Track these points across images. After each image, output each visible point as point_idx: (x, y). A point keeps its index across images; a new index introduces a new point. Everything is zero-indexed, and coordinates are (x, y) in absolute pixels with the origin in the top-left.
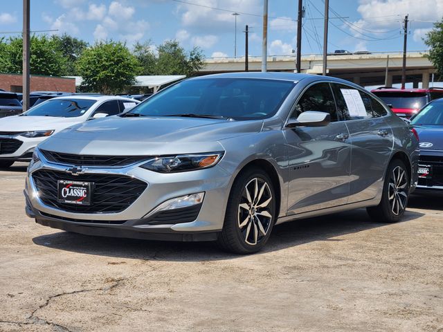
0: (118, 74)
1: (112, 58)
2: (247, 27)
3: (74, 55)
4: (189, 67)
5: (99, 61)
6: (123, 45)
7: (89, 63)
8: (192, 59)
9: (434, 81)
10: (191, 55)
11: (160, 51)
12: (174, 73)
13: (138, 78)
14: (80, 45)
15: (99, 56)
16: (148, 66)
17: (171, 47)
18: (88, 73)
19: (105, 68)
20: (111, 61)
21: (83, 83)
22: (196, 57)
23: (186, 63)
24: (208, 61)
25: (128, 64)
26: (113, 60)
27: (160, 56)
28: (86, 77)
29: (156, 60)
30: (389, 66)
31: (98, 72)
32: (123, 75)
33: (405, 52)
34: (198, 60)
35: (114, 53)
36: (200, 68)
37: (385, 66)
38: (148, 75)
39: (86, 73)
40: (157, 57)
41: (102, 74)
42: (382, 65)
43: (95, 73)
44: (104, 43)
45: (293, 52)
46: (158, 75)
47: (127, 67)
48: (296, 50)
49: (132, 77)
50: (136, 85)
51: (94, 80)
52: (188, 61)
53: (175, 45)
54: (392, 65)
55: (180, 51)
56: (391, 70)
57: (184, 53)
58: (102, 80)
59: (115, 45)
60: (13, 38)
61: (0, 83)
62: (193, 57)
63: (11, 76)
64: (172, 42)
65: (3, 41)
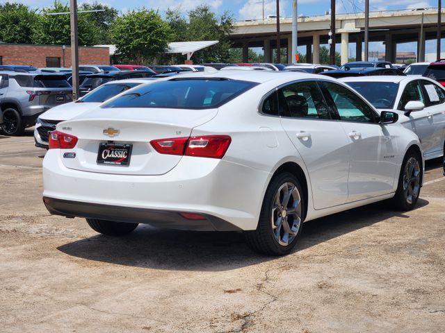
0: (151, 42)
1: (145, 26)
3: (105, 23)
4: (220, 32)
5: (131, 29)
6: (155, 13)
7: (122, 32)
8: (224, 24)
10: (222, 19)
11: (191, 16)
12: (206, 39)
13: (172, 45)
14: (111, 13)
15: (132, 23)
16: (180, 31)
17: (202, 12)
18: (121, 41)
19: (138, 36)
20: (143, 28)
21: (116, 52)
22: (227, 21)
23: (217, 27)
24: (239, 24)
25: (161, 31)
26: (146, 28)
27: (191, 21)
28: (119, 46)
29: (188, 25)
30: (424, 22)
31: (131, 40)
32: (156, 42)
33: (440, 9)
34: (230, 24)
35: (147, 21)
36: (231, 32)
37: (420, 23)
38: (180, 41)
39: (119, 41)
40: (188, 22)
41: (135, 42)
42: (418, 22)
43: (128, 41)
44: (137, 11)
45: (328, 13)
46: (190, 40)
47: (160, 34)
48: (330, 12)
49: (164, 44)
50: (170, 51)
51: (128, 48)
52: (219, 25)
53: (205, 10)
54: (426, 21)
55: (211, 15)
56: (426, 26)
57: (215, 17)
58: (139, 48)
59: (147, 13)
60: (46, 9)
61: (36, 55)
62: (224, 21)
63: (45, 47)
64: (203, 7)
65: (37, 13)
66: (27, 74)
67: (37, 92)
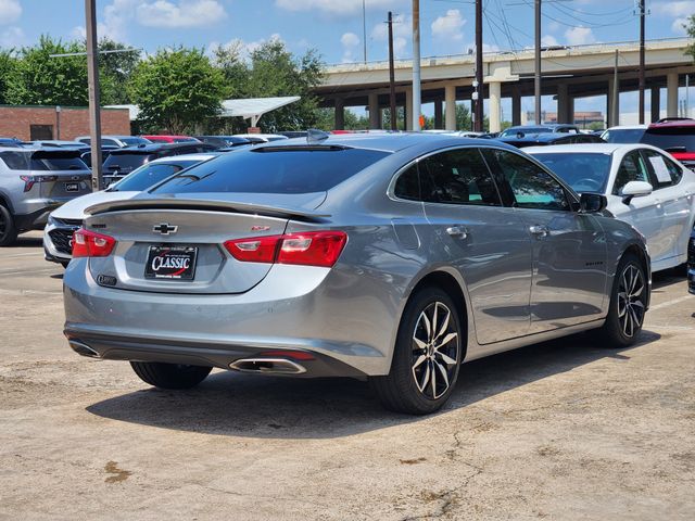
0: (195, 99)
1: (185, 74)
2: (390, 14)
3: (120, 70)
4: (302, 82)
5: (163, 80)
6: (199, 53)
7: (149, 84)
8: (307, 70)
9: (690, 85)
10: (304, 63)
11: (255, 58)
12: (279, 94)
13: (226, 104)
14: (130, 56)
15: (164, 71)
16: (240, 82)
17: (272, 52)
18: (148, 98)
19: (173, 89)
20: (182, 79)
21: (140, 115)
22: (311, 66)
23: (295, 75)
24: (331, 70)
25: (210, 83)
26: (186, 78)
27: (256, 65)
28: (145, 106)
29: (251, 73)
30: (619, 65)
31: (163, 97)
32: (203, 100)
33: (643, 44)
34: (316, 70)
35: (187, 67)
36: (319, 83)
37: (614, 66)
38: (238, 97)
39: (144, 99)
40: (251, 68)
41: (169, 100)
42: (609, 64)
43: (159, 99)
44: (170, 51)
45: (471, 52)
46: (254, 97)
47: (208, 87)
48: (475, 50)
49: (215, 102)
50: (224, 114)
51: (158, 110)
52: (300, 72)
53: (277, 49)
54: (622, 63)
55: (286, 57)
56: (622, 71)
57: (293, 59)
58: (176, 109)
59: (187, 54)
60: (27, 50)
61: (14, 123)
62: (308, 66)
63: (29, 110)
64: (273, 44)
65: (13, 55)
66: (20, 149)
67: (36, 177)
